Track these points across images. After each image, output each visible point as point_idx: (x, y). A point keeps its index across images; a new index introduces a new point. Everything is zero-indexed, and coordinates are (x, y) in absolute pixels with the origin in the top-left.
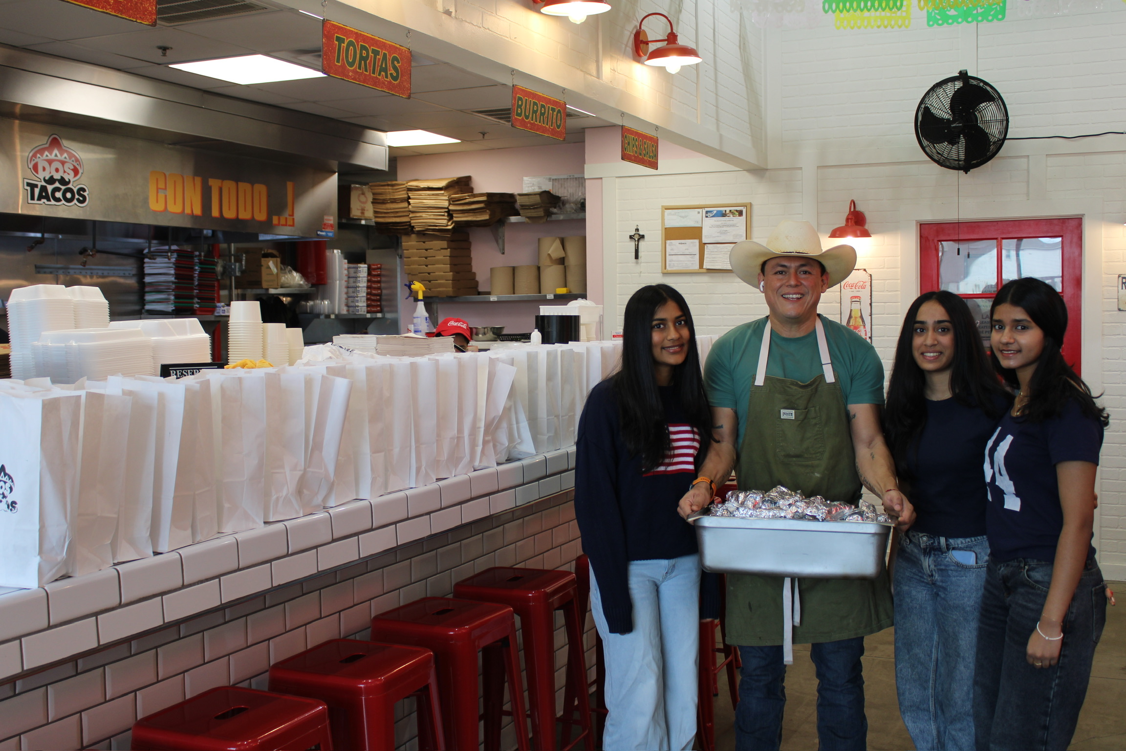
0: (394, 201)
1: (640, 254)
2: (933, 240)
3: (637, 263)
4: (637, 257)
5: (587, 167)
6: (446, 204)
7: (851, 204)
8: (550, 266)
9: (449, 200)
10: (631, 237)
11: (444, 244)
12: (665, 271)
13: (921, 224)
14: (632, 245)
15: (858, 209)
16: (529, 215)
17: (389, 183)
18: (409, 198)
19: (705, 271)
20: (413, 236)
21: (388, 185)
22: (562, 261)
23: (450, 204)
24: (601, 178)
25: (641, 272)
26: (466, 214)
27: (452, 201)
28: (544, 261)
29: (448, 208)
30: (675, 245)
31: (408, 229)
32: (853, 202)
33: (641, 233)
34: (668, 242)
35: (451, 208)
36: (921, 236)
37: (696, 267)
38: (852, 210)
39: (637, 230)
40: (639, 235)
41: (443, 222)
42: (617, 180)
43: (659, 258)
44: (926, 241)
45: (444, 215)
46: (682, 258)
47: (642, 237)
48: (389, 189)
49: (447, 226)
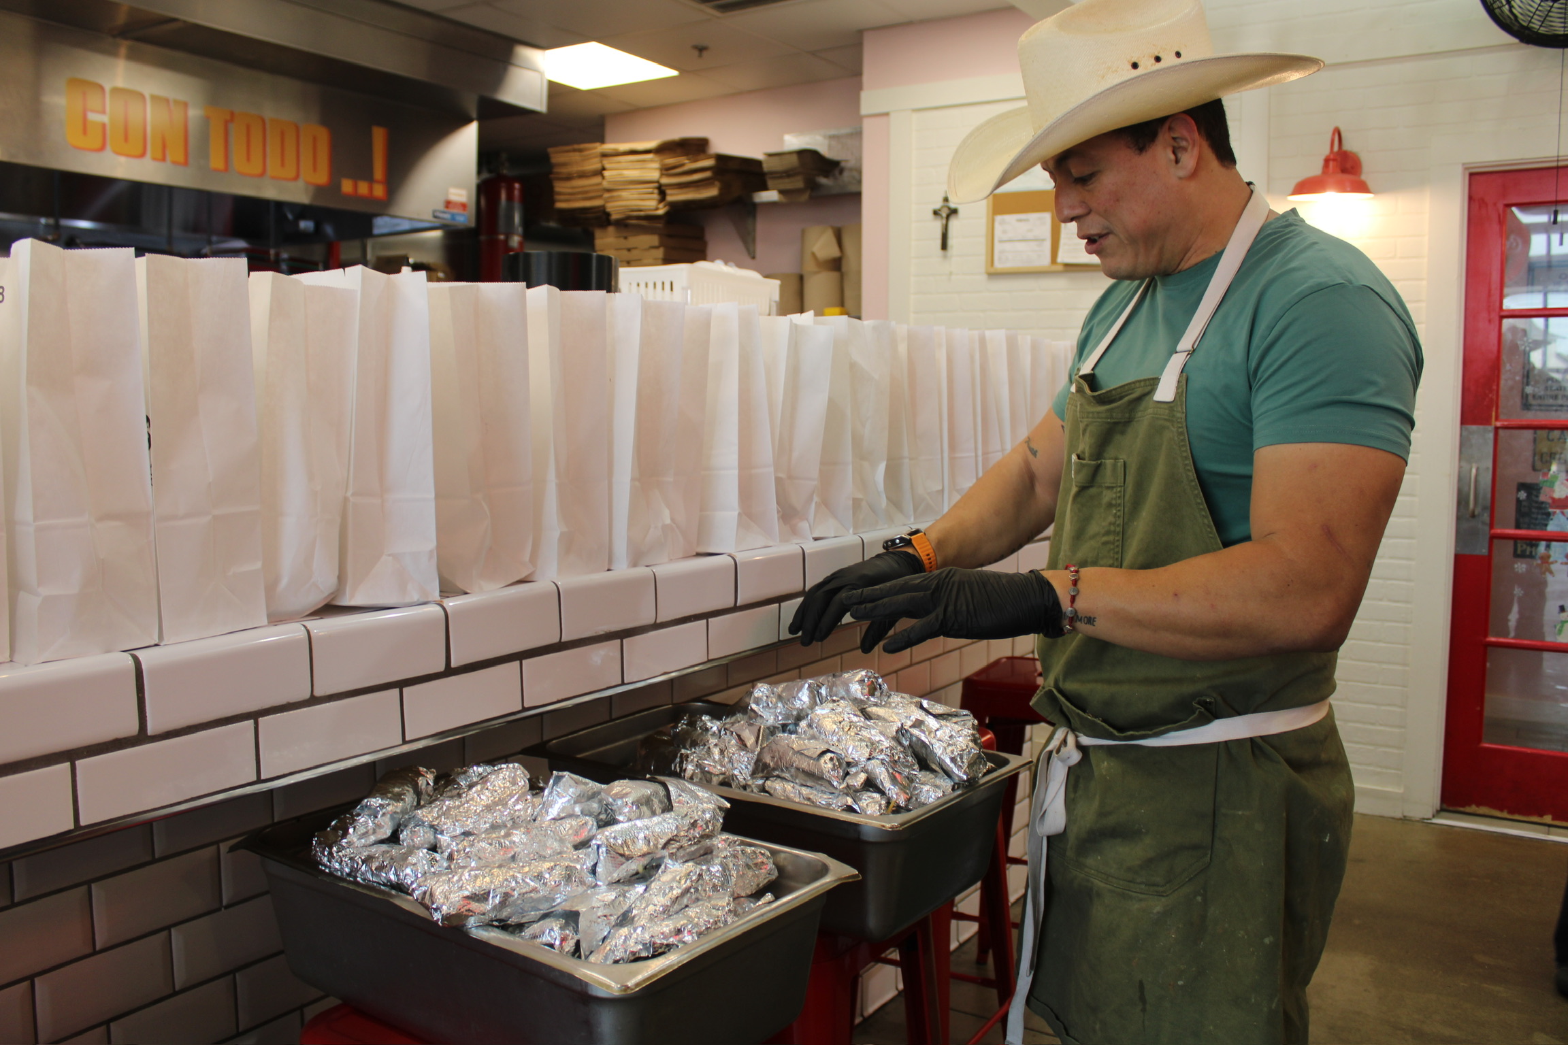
0: (583, 175)
1: (951, 241)
2: (1495, 204)
3: (945, 257)
4: (944, 246)
5: (865, 96)
6: (655, 175)
7: (1334, 134)
8: (816, 273)
9: (661, 170)
10: (936, 213)
11: (654, 239)
12: (992, 270)
13: (1471, 175)
14: (937, 225)
15: (1349, 146)
16: (782, 187)
17: (576, 146)
18: (604, 169)
19: (1060, 268)
20: (611, 229)
21: (575, 150)
22: (836, 265)
23: (662, 175)
24: (887, 114)
25: (951, 273)
26: (684, 190)
27: (666, 170)
28: (810, 266)
29: (658, 182)
30: (1010, 224)
31: (602, 218)
32: (1338, 132)
33: (952, 206)
34: (998, 218)
35: (665, 181)
36: (1471, 198)
37: (1045, 261)
38: (1336, 148)
39: (946, 200)
40: (949, 208)
41: (651, 204)
42: (915, 116)
43: (982, 249)
44: (1480, 207)
45: (652, 193)
46: (1021, 246)
47: (954, 212)
48: (576, 156)
49: (657, 209)
